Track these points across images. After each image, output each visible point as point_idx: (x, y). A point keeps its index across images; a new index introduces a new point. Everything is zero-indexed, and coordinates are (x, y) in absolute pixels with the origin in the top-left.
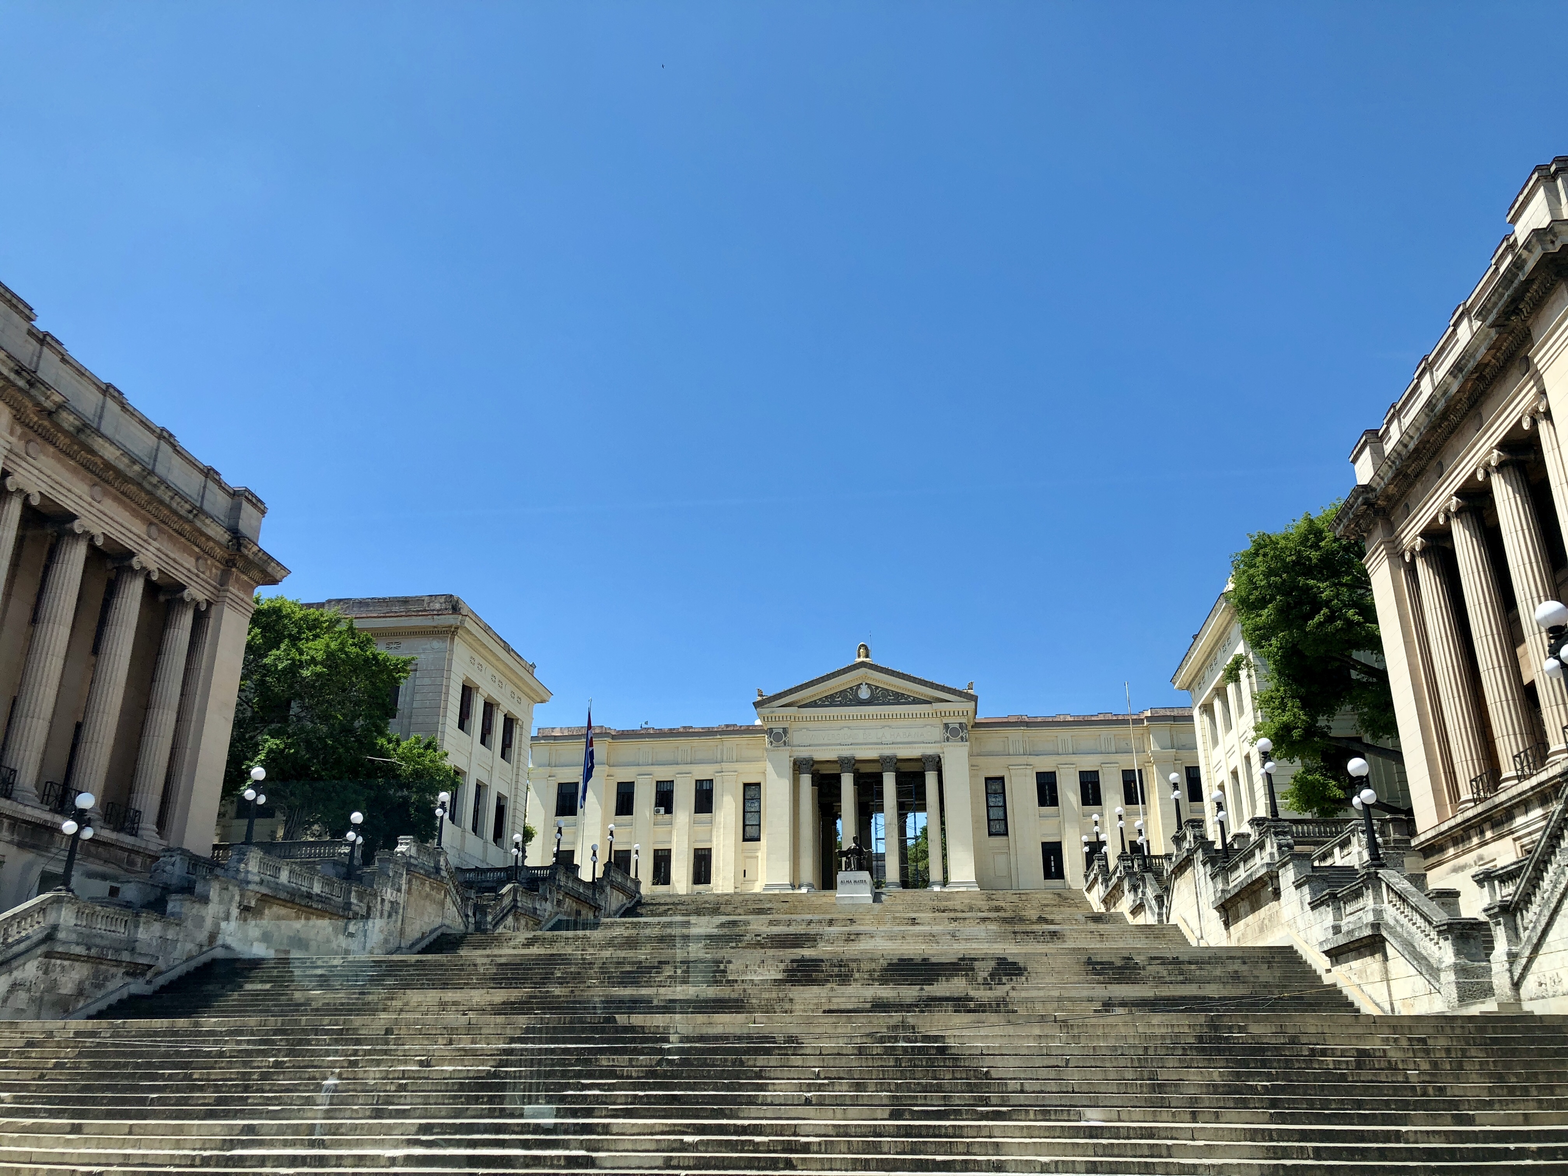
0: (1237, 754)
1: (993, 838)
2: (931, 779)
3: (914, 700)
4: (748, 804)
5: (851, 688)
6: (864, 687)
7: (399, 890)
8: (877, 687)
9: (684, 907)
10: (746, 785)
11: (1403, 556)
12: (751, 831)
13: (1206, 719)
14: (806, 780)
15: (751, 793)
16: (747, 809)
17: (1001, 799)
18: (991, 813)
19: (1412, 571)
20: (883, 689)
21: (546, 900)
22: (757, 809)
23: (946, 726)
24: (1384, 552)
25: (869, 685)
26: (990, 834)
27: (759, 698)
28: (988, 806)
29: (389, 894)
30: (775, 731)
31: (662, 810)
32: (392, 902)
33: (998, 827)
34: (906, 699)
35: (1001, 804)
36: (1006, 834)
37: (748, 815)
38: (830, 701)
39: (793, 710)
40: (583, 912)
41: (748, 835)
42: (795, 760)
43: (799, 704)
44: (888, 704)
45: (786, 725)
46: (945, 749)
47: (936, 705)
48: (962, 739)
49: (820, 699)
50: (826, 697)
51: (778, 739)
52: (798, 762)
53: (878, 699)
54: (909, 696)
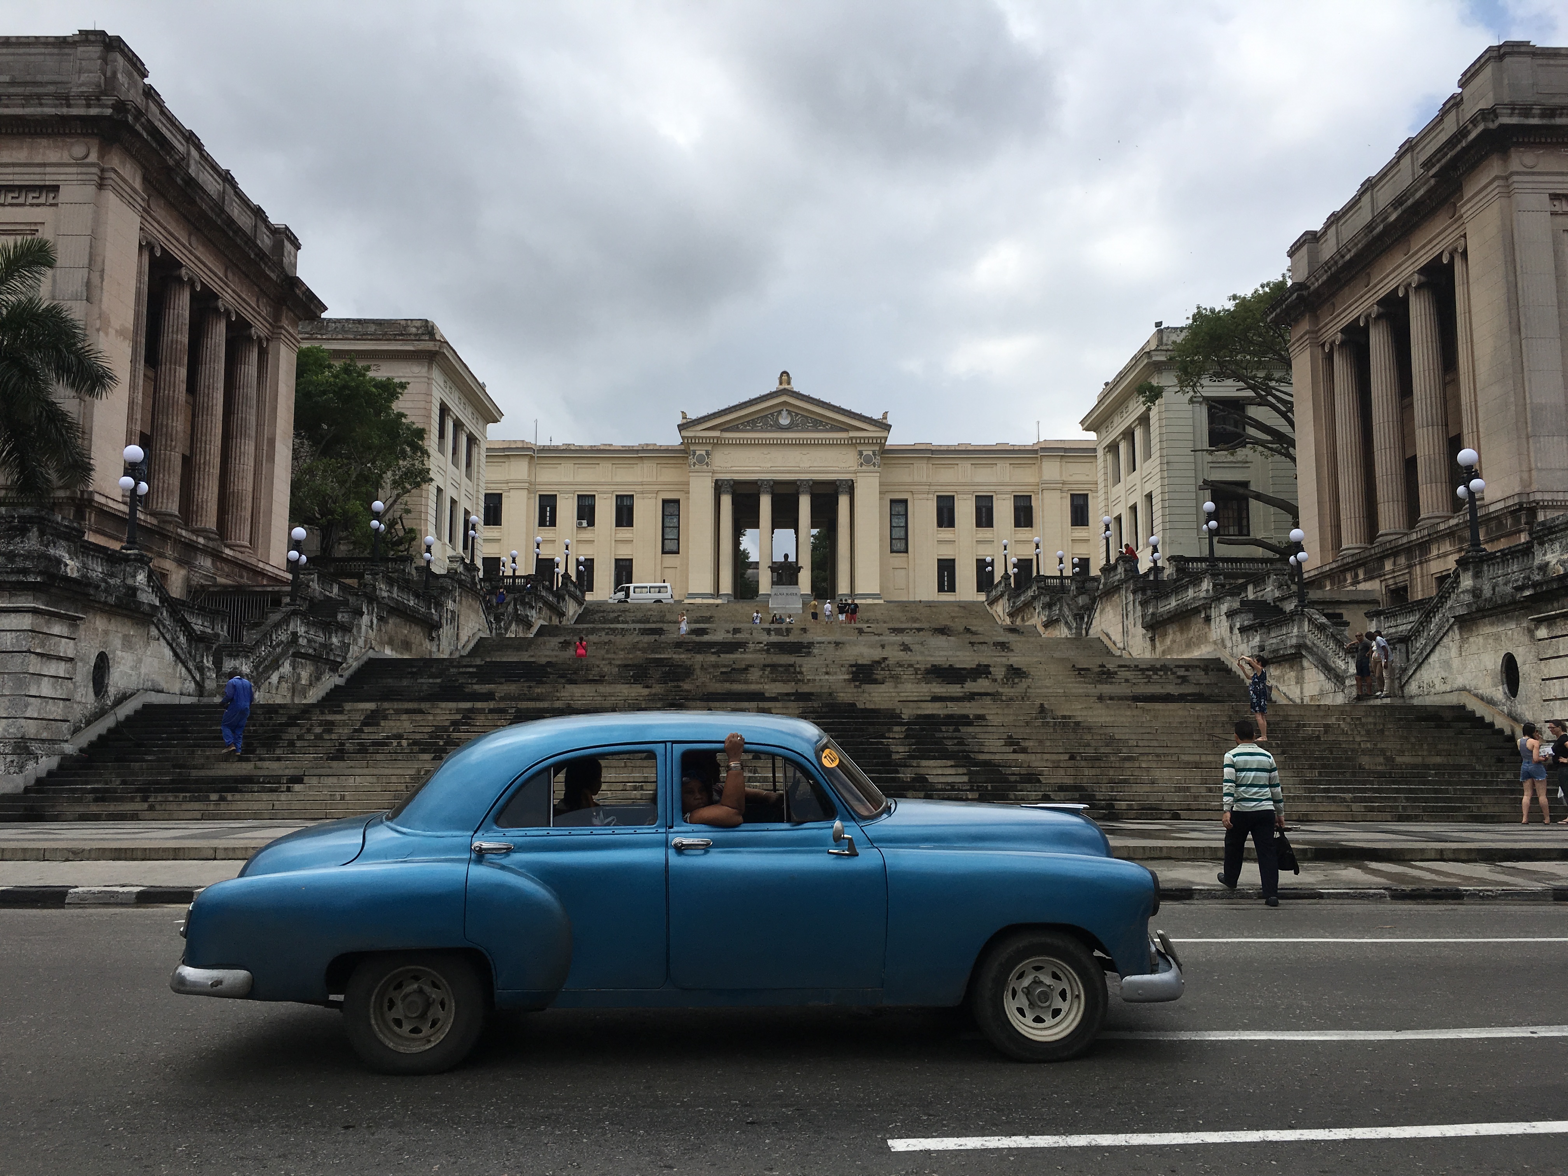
0: (1139, 492)
1: (895, 554)
2: (843, 502)
3: (831, 428)
4: (667, 520)
5: (772, 414)
6: (784, 413)
7: (455, 601)
8: (797, 414)
9: (632, 614)
10: (665, 502)
11: (1323, 345)
12: (670, 546)
13: (1109, 457)
14: (726, 501)
15: (670, 509)
16: (667, 524)
17: (903, 520)
18: (893, 532)
19: (1329, 358)
20: (803, 416)
21: (533, 608)
22: (676, 525)
23: (861, 453)
24: (1308, 342)
25: (789, 412)
26: (892, 552)
27: (685, 421)
28: (891, 526)
29: (450, 605)
30: (698, 453)
31: (584, 523)
32: (451, 611)
33: (900, 545)
34: (824, 426)
35: (903, 524)
36: (906, 551)
37: (667, 530)
38: (750, 423)
39: (716, 434)
40: (553, 618)
41: (667, 549)
42: (717, 481)
43: (722, 428)
44: (807, 430)
45: (709, 448)
46: (858, 474)
47: (852, 434)
48: (874, 465)
49: (742, 424)
50: (748, 422)
51: (701, 460)
52: (720, 483)
53: (797, 426)
54: (827, 424)
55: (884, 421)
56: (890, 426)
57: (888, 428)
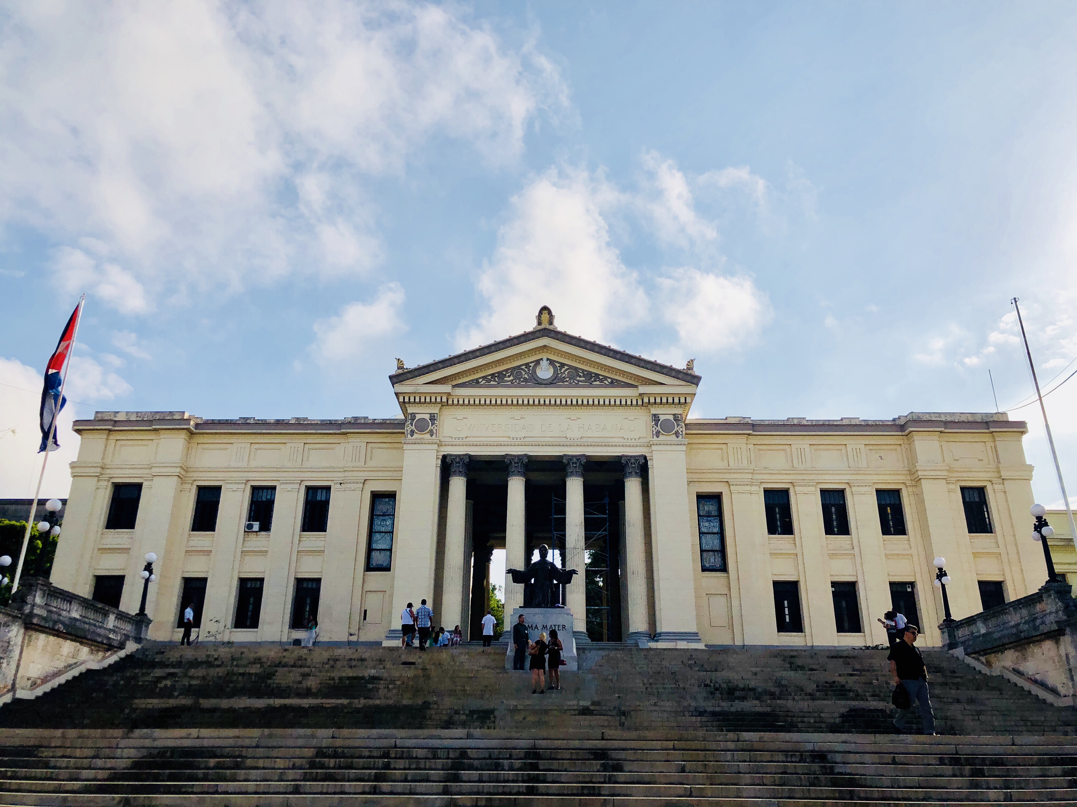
1: (707, 574)
2: (633, 488)
3: (612, 383)
4: (377, 522)
5: (527, 365)
6: (544, 363)
8: (563, 365)
10: (375, 495)
12: (378, 558)
14: (457, 486)
15: (382, 507)
16: (376, 528)
17: (717, 524)
18: (704, 541)
20: (570, 367)
22: (389, 529)
23: (656, 418)
25: (552, 362)
26: (704, 569)
27: (400, 371)
28: (699, 533)
30: (418, 417)
31: (256, 526)
33: (715, 560)
34: (601, 381)
35: (716, 530)
36: (724, 568)
37: (377, 537)
38: (496, 377)
39: (446, 388)
41: (374, 563)
42: (444, 457)
43: (455, 383)
44: (577, 386)
45: (435, 410)
46: (654, 448)
47: (643, 389)
48: (677, 434)
49: (484, 378)
50: (493, 375)
51: (422, 426)
52: (448, 460)
53: (563, 380)
54: (606, 378)
55: (690, 372)
56: (699, 378)
57: (694, 380)
